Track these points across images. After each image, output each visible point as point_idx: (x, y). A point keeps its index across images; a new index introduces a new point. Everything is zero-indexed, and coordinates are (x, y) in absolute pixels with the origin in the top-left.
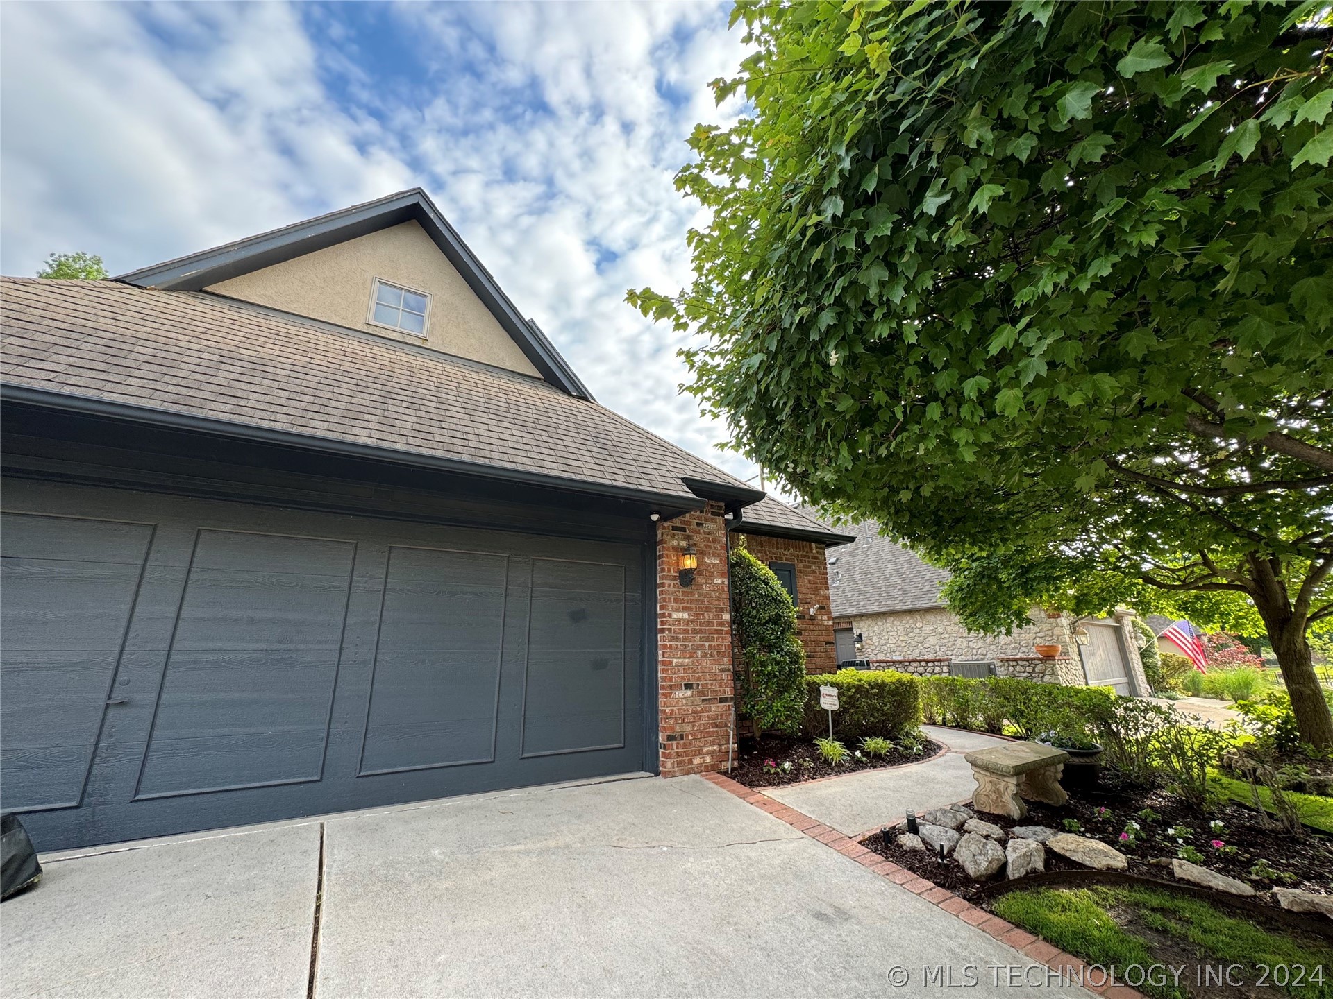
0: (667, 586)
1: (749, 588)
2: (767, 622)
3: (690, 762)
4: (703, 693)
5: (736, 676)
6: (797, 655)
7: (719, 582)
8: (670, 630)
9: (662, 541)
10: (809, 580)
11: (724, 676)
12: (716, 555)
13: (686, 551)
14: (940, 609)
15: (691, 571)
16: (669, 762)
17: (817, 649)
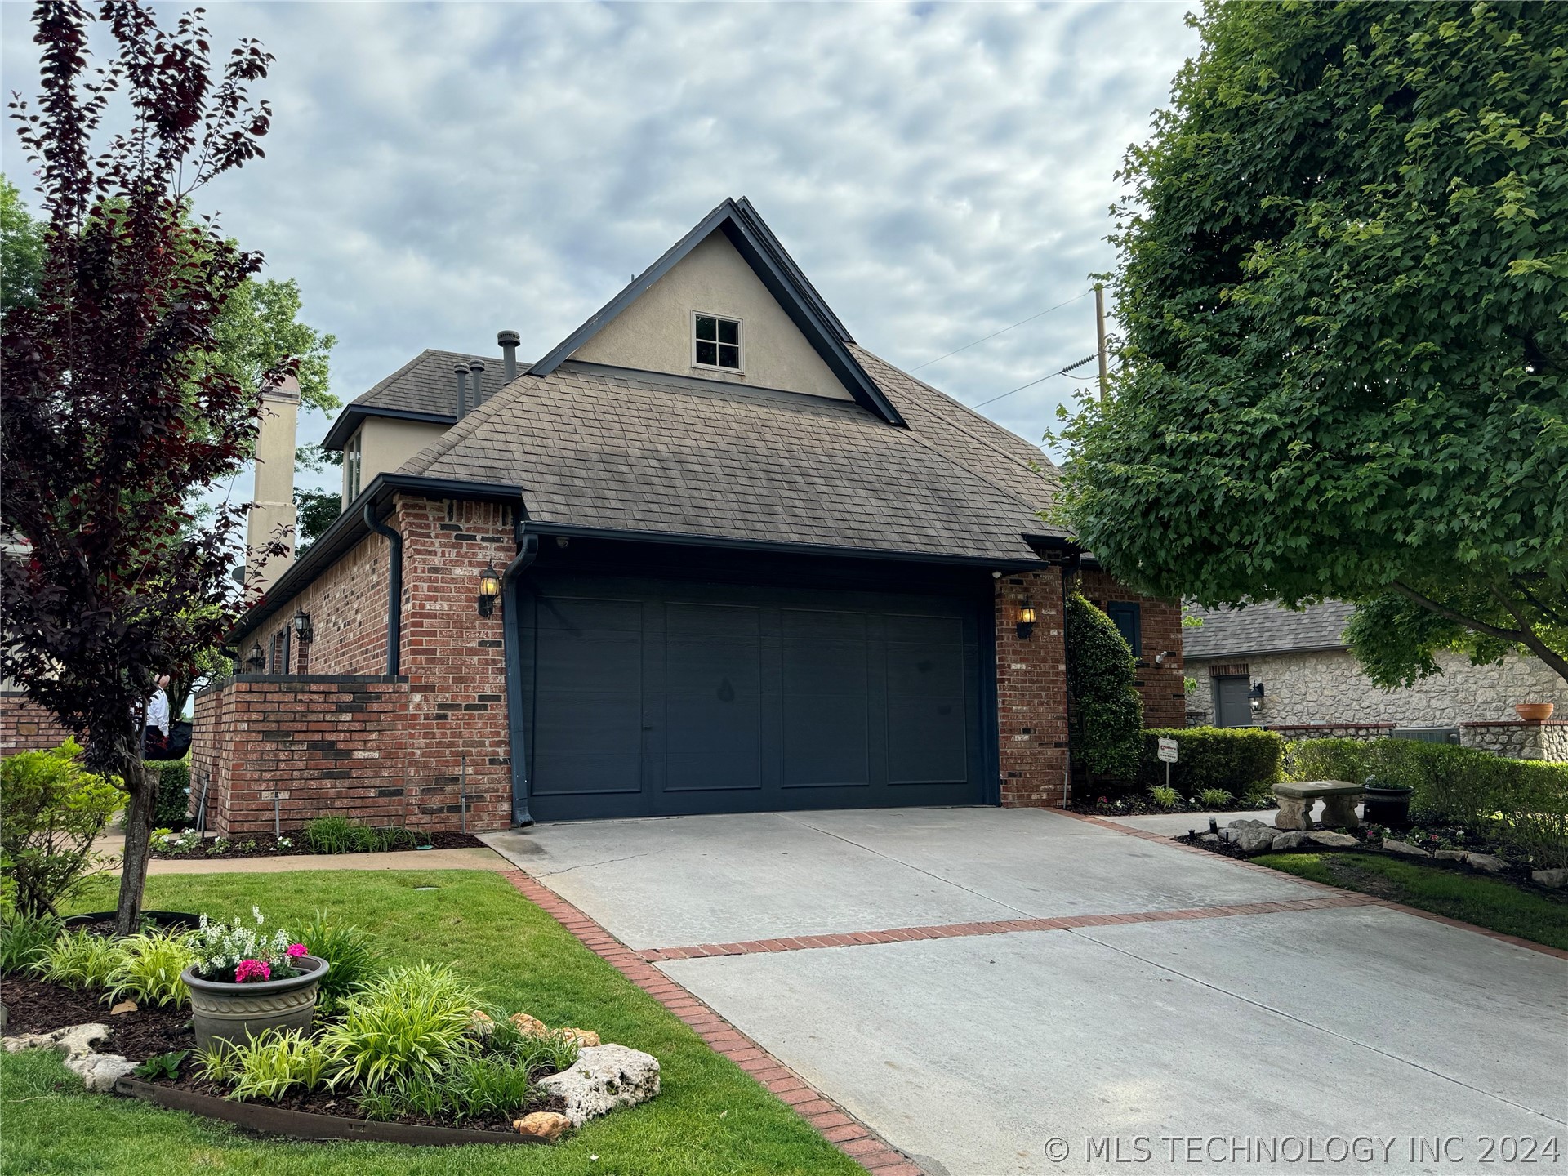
0: (1006, 639)
1: (1084, 638)
2: (1104, 673)
3: (1029, 797)
4: (1039, 738)
5: (1071, 726)
6: (1134, 706)
7: (1056, 633)
8: (1009, 680)
9: (1000, 595)
10: (1157, 622)
11: (1059, 723)
12: (1054, 606)
13: (1025, 605)
14: (1341, 651)
15: (1030, 624)
16: (1010, 796)
17: (1163, 702)
